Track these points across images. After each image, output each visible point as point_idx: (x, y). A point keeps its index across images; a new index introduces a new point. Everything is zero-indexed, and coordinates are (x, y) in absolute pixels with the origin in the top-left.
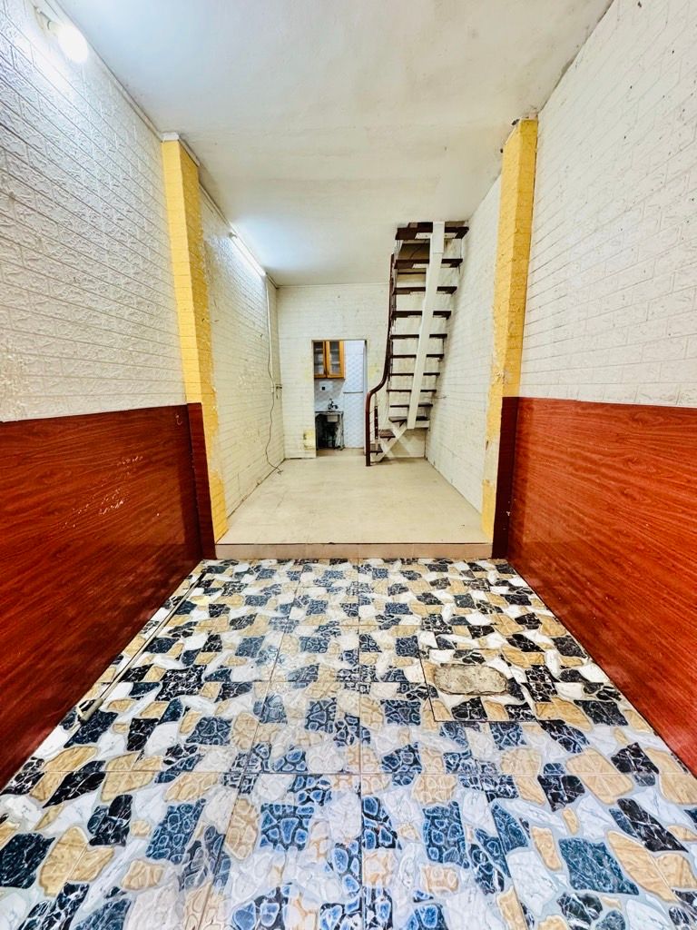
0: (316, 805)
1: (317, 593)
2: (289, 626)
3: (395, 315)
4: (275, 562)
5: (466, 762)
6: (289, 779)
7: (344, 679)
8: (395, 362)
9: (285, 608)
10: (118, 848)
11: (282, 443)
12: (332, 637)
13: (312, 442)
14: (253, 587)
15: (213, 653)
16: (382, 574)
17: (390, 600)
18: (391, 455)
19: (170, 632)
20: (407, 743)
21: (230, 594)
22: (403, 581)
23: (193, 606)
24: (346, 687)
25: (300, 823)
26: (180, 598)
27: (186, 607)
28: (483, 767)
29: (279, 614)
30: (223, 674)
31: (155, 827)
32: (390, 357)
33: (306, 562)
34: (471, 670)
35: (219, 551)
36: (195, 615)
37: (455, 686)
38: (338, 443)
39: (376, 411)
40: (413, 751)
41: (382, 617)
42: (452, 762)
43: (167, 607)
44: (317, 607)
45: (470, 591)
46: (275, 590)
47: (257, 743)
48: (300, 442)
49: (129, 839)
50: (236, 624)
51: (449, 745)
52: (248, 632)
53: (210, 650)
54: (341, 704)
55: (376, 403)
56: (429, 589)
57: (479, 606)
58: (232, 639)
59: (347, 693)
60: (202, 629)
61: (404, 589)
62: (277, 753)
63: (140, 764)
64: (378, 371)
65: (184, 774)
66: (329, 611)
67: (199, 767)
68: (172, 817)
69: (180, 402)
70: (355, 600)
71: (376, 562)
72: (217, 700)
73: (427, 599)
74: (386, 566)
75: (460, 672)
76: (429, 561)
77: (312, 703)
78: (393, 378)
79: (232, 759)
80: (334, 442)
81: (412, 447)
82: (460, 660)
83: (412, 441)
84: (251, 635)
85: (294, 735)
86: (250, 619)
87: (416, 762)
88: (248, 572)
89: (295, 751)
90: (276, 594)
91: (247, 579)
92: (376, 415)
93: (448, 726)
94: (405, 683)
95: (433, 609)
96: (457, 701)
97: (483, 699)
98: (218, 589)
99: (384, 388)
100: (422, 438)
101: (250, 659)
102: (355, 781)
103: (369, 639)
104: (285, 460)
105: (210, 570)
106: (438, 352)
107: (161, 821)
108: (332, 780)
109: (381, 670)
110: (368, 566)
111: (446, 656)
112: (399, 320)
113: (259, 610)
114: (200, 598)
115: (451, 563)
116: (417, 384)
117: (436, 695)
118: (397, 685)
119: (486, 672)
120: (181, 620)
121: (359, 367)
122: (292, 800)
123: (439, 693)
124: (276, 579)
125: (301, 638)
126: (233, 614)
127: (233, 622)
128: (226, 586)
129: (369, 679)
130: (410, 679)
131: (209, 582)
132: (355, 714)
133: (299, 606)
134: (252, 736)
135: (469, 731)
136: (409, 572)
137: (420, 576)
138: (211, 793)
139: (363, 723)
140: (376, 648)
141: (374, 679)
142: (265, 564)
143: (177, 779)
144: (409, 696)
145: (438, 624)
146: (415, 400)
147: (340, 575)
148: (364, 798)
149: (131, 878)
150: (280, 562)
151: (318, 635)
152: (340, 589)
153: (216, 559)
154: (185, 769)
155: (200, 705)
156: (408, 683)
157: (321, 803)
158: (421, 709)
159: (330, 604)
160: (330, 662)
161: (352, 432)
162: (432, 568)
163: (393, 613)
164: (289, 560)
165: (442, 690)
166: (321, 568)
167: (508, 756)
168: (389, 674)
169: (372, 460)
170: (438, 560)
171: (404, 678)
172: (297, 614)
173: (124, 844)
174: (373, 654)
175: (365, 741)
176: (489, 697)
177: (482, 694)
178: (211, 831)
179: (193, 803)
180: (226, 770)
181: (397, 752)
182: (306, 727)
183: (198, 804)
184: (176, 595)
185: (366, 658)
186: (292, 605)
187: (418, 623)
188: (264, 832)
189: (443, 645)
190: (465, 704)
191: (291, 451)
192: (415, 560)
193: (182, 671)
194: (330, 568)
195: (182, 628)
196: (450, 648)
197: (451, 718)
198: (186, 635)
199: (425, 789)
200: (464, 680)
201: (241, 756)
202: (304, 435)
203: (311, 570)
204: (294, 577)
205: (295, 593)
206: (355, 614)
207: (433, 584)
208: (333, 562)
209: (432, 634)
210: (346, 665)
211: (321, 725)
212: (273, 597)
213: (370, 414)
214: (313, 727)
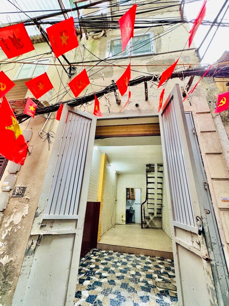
0: (123, 301)
1: (124, 260)
2: (117, 266)
4: (113, 251)
5: (162, 302)
6: (116, 296)
7: (131, 280)
9: (115, 262)
10: (79, 299)
12: (128, 271)
13: (124, 219)
14: (106, 256)
15: (97, 269)
16: (143, 259)
17: (145, 265)
19: (86, 263)
20: (146, 295)
21: (101, 257)
22: (150, 261)
24: (131, 282)
25: (119, 304)
26: (88, 256)
27: (90, 258)
28: (166, 304)
29: (114, 264)
30: (100, 274)
31: (87, 297)
33: (122, 253)
34: (167, 284)
35: (98, 246)
36: (92, 260)
37: (161, 286)
38: (133, 221)
40: (148, 297)
41: (142, 269)
42: (158, 301)
43: (85, 258)
44: (125, 264)
45: (171, 267)
46: (113, 258)
47: (109, 288)
48: (121, 218)
49: (82, 298)
50: (103, 264)
51: (158, 298)
52: (106, 266)
53: (96, 268)
54: (129, 285)
55: (144, 207)
56: (157, 264)
57: (172, 271)
58: (102, 267)
59: (131, 283)
60: (94, 264)
61: (150, 263)
62: (114, 290)
63: (82, 286)
64: (145, 197)
65: (92, 290)
66: (128, 265)
67: (95, 289)
68: (90, 296)
69: (96, 202)
70: (135, 264)
71: (142, 256)
72: (99, 278)
73: (156, 266)
74: (145, 257)
75: (164, 284)
76: (159, 258)
77: (122, 283)
78: (148, 200)
79: (103, 290)
81: (157, 224)
82: (164, 282)
83: (157, 221)
84: (107, 267)
85: (118, 288)
86: (106, 263)
87: (148, 299)
89: (118, 291)
90: (113, 259)
91: (105, 254)
92: (144, 211)
93: (158, 294)
94: (147, 284)
95: (158, 269)
96: (161, 290)
97: (169, 291)
98: (98, 256)
99: (146, 203)
101: (106, 272)
102: (132, 299)
103: (138, 273)
104: (116, 224)
105: (95, 251)
106: (161, 193)
107: (88, 296)
108: (127, 298)
109: (141, 279)
110: (140, 256)
111: (160, 280)
112: (149, 184)
113: (108, 262)
114: (93, 257)
115: (166, 259)
116: (156, 202)
118: (145, 284)
119: (171, 285)
120: (88, 261)
121: (139, 196)
122: (117, 299)
123: (157, 287)
124: (113, 256)
125: (120, 270)
126: (102, 262)
127: (102, 263)
128: (100, 255)
129: (138, 281)
130: (149, 283)
131: (95, 254)
132: (134, 287)
133: (119, 263)
134: (108, 286)
135: (164, 297)
136: (152, 259)
137: (155, 261)
138: (98, 294)
139: (135, 289)
141: (139, 281)
142: (110, 251)
143: (91, 291)
144: (148, 286)
145: (159, 273)
146: (156, 207)
147: (131, 257)
148: (134, 303)
149: (83, 304)
150: (115, 251)
151: (125, 270)
152: (131, 260)
153: (97, 248)
154: (92, 289)
155: (95, 278)
156: (148, 284)
157: (124, 301)
158: (151, 290)
159: (128, 263)
160: (127, 276)
161: (137, 217)
163: (145, 269)
164: (117, 251)
165: (158, 287)
166: (125, 255)
167: (174, 303)
168: (143, 281)
169: (143, 227)
170: (162, 257)
171: (147, 283)
172: (118, 264)
173: (81, 298)
174: (139, 276)
175: (135, 293)
176: (171, 291)
177: (169, 289)
178: (99, 301)
179: (95, 295)
180: (102, 291)
181: (144, 296)
182: (121, 287)
183: (96, 296)
184: (86, 255)
185: (137, 277)
186: (118, 262)
187: (153, 272)
188: (110, 303)
189: (159, 277)
190: (164, 291)
191: (118, 221)
192: (154, 257)
193: (90, 271)
194: (128, 255)
195: (89, 263)
196: (162, 278)
197: (159, 293)
199: (150, 304)
201: (105, 289)
202: (122, 216)
203: (123, 255)
204: (118, 256)
205: (118, 259)
206: (135, 267)
207: (159, 263)
208: (130, 254)
209: (157, 275)
210: (131, 277)
211: (124, 288)
212: (112, 260)
214: (122, 288)
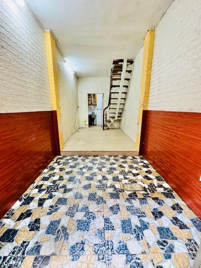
0: (92, 220)
1: (90, 165)
2: (83, 174)
3: (112, 86)
4: (78, 156)
5: (132, 208)
6: (84, 213)
7: (98, 187)
8: (112, 100)
9: (81, 169)
10: (37, 232)
11: (79, 123)
12: (95, 176)
13: (87, 123)
14: (72, 163)
15: (61, 181)
16: (108, 160)
17: (111, 166)
18: (110, 127)
19: (48, 175)
20: (116, 204)
21: (65, 165)
22: (114, 161)
23: (55, 168)
24: (99, 189)
25: (88, 224)
26: (51, 166)
27: (53, 169)
28: (137, 209)
29: (79, 170)
30: (64, 186)
31: (47, 226)
32: (110, 99)
33: (87, 156)
34: (133, 185)
35: (62, 153)
36: (55, 171)
37: (129, 189)
38: (95, 124)
39: (106, 114)
40: (118, 206)
41: (108, 171)
42: (128, 208)
43: (47, 169)
44: (90, 169)
45: (133, 164)
46: (78, 164)
47: (75, 204)
48: (84, 123)
49: (40, 229)
50: (67, 173)
51: (127, 204)
52: (71, 175)
53: (60, 180)
54: (98, 194)
55: (106, 112)
56: (121, 164)
57: (135, 168)
58: (66, 177)
59: (99, 191)
60: (58, 174)
61: (114, 164)
62: (80, 207)
63: (42, 210)
64: (107, 103)
65: (54, 212)
66: (93, 170)
67: (59, 211)
68: (52, 223)
69: (51, 110)
70: (101, 167)
71: (106, 157)
72: (63, 193)
73: (121, 166)
74: (109, 158)
75: (130, 185)
76: (121, 156)
77: (90, 194)
78: (111, 105)
79: (68, 208)
80: (93, 123)
81: (116, 125)
82: (130, 182)
83: (116, 123)
84: (72, 176)
85: (85, 202)
86: (71, 172)
87: (119, 208)
88: (70, 159)
89: (85, 206)
90: (78, 165)
91: (70, 161)
92: (106, 115)
93: (127, 199)
94: (115, 188)
95: (122, 169)
96: (129, 193)
97: (137, 192)
98: (62, 164)
99: (108, 108)
100: (119, 122)
101: (72, 182)
102: (102, 213)
103: (105, 177)
104: (79, 128)
105: (59, 158)
106: (124, 97)
107: (49, 225)
108: (96, 213)
109: (109, 185)
110: (104, 157)
111: (126, 181)
112: (113, 88)
113: (74, 169)
114: (57, 166)
115: (127, 157)
116: (118, 107)
117: (124, 191)
118: (113, 189)
119: (137, 185)
120: (51, 172)
121: (101, 102)
122: (85, 219)
123: (125, 191)
124: (78, 161)
125: (86, 177)
126: (66, 170)
127: (66, 173)
128: (64, 163)
129: (105, 187)
131: (59, 162)
132: (102, 196)
133: (85, 168)
134: (73, 202)
135: (133, 201)
136: (116, 159)
137: (119, 160)
138: (62, 217)
139: (104, 199)
140: (107, 179)
141: (107, 187)
142: (75, 157)
143: (53, 214)
144: (116, 192)
145: (124, 173)
146: (117, 111)
147: (96, 160)
148: (105, 218)
149: (41, 239)
150: (79, 156)
151: (91, 176)
152: (96, 163)
153: (61, 155)
154: (55, 211)
155: (58, 194)
156: (116, 188)
157: (93, 219)
158: (120, 195)
159: (94, 168)
160: (94, 183)
161: (99, 120)
162: (122, 158)
163: (111, 170)
164: (82, 156)
165: (125, 190)
166: (91, 158)
167: (143, 206)
168: (111, 186)
169: (105, 128)
170: (124, 156)
171: (115, 187)
172: (84, 170)
173: (39, 231)
174: (106, 181)
175: (105, 203)
176: (138, 192)
177: (136, 191)
178: (63, 227)
179: (58, 220)
180: (66, 211)
181: (113, 206)
182: (88, 200)
184: (50, 165)
185: (104, 182)
186: (83, 168)
187: (119, 173)
188: (78, 227)
189: (126, 178)
190: (132, 193)
191: (81, 126)
192: (117, 156)
193: (52, 186)
194: (93, 158)
195: (52, 174)
196: (127, 179)
197: (128, 197)
198: (53, 176)
199: (121, 215)
200: (131, 187)
201: (70, 208)
202: (85, 121)
203: (88, 159)
204: (83, 160)
205: (84, 165)
206: (101, 170)
207: (122, 162)
208: (94, 156)
209: (123, 176)
210: (99, 184)
211: (92, 199)
212: (78, 166)
213: (104, 115)
214: (90, 200)
